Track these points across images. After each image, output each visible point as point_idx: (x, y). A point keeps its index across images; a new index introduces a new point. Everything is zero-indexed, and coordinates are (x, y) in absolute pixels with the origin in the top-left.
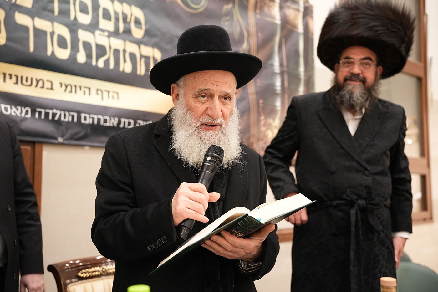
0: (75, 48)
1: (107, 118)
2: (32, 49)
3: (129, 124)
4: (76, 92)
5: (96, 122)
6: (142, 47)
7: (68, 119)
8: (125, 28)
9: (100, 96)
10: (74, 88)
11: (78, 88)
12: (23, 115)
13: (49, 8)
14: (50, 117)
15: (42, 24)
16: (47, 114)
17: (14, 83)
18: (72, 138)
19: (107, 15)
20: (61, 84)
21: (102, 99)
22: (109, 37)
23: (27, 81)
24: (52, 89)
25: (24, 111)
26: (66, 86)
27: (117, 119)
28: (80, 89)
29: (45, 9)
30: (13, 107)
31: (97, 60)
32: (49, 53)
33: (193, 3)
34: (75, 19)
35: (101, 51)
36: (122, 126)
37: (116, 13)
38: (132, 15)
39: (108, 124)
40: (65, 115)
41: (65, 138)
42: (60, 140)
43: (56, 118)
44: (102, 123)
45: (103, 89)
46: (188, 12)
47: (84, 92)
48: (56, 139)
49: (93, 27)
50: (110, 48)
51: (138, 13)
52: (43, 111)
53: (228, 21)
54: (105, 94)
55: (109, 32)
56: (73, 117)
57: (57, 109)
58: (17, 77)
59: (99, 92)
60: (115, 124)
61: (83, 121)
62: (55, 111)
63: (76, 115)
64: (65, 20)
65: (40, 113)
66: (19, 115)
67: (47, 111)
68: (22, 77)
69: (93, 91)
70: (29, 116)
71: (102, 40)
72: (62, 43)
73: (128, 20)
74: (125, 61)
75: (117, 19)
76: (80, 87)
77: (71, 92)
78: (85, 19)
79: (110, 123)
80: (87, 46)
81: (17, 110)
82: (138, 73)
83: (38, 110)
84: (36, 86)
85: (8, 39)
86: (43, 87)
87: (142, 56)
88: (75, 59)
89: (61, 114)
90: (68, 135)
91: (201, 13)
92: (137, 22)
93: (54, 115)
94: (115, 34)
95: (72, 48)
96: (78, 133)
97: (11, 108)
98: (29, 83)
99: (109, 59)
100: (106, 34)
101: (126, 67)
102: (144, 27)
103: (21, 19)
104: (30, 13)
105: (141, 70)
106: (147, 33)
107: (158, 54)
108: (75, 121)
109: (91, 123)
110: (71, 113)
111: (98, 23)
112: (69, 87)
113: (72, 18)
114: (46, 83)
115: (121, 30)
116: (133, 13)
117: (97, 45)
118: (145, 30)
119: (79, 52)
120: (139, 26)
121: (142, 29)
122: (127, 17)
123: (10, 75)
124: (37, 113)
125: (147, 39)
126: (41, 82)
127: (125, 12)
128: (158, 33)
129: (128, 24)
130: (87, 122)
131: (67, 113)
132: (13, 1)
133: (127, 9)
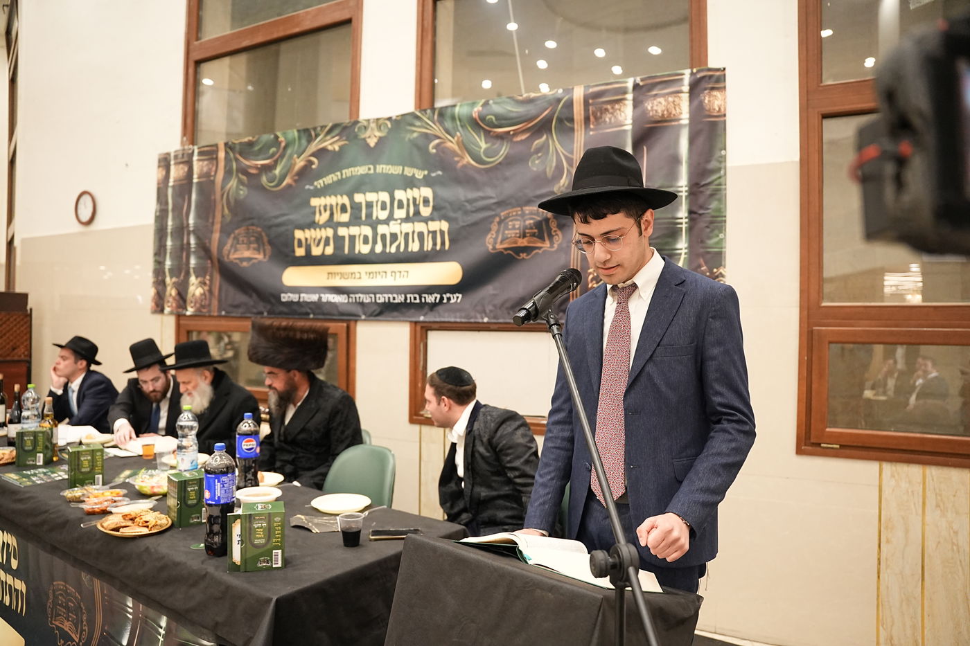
0: (375, 242)
1: (395, 296)
2: (346, 251)
3: (415, 298)
4: (377, 277)
5: (387, 301)
6: (430, 223)
7: (368, 300)
8: (414, 210)
9: (393, 278)
10: (375, 274)
12: (342, 300)
13: (359, 216)
14: (358, 300)
15: (354, 230)
17: (340, 279)
18: (371, 315)
19: (400, 206)
20: (366, 273)
21: (395, 279)
22: (401, 224)
23: (346, 275)
25: (344, 297)
26: (370, 274)
27: (403, 296)
28: (379, 275)
29: (356, 218)
30: (338, 295)
31: (391, 245)
32: (357, 251)
33: (488, 157)
34: (377, 217)
35: (394, 237)
36: (408, 301)
37: (408, 199)
38: (420, 196)
39: (396, 301)
40: (366, 297)
41: (366, 315)
42: (364, 317)
43: (361, 301)
44: (391, 300)
45: (396, 270)
46: (484, 169)
47: (382, 275)
48: (360, 316)
49: (389, 219)
50: (401, 232)
51: (427, 192)
52: (353, 296)
53: (539, 158)
54: (398, 274)
55: (401, 219)
56: (371, 297)
60: (403, 300)
61: (378, 301)
62: (360, 295)
63: (373, 296)
64: (369, 221)
66: (340, 301)
67: (355, 295)
68: (344, 273)
69: (389, 274)
70: (346, 300)
71: (394, 227)
72: (366, 241)
73: (417, 202)
74: (413, 241)
75: (408, 205)
76: (379, 273)
77: (374, 278)
78: (383, 215)
79: (398, 300)
80: (383, 237)
81: (340, 297)
82: (425, 249)
83: (350, 295)
84: (351, 278)
85: (335, 248)
86: (355, 278)
87: (429, 232)
88: (375, 251)
89: (363, 297)
90: (369, 313)
91: (500, 163)
92: (426, 201)
93: (360, 298)
94: (407, 219)
95: (372, 242)
96: (374, 311)
99: (400, 244)
100: (399, 221)
101: (414, 247)
102: (431, 204)
103: (342, 231)
104: (346, 225)
105: (428, 246)
106: (434, 208)
107: (445, 226)
108: (373, 301)
109: (383, 301)
110: (369, 295)
111: (393, 214)
112: (372, 274)
113: (374, 218)
114: (357, 274)
115: (412, 213)
116: (421, 194)
117: (390, 233)
118: (433, 206)
119: (377, 244)
120: (428, 204)
121: (430, 206)
122: (417, 200)
123: (338, 273)
124: (350, 298)
125: (435, 213)
126: (354, 274)
127: (415, 195)
128: (447, 204)
129: (418, 206)
130: (381, 301)
131: (367, 295)
132: (338, 220)
133: (416, 193)
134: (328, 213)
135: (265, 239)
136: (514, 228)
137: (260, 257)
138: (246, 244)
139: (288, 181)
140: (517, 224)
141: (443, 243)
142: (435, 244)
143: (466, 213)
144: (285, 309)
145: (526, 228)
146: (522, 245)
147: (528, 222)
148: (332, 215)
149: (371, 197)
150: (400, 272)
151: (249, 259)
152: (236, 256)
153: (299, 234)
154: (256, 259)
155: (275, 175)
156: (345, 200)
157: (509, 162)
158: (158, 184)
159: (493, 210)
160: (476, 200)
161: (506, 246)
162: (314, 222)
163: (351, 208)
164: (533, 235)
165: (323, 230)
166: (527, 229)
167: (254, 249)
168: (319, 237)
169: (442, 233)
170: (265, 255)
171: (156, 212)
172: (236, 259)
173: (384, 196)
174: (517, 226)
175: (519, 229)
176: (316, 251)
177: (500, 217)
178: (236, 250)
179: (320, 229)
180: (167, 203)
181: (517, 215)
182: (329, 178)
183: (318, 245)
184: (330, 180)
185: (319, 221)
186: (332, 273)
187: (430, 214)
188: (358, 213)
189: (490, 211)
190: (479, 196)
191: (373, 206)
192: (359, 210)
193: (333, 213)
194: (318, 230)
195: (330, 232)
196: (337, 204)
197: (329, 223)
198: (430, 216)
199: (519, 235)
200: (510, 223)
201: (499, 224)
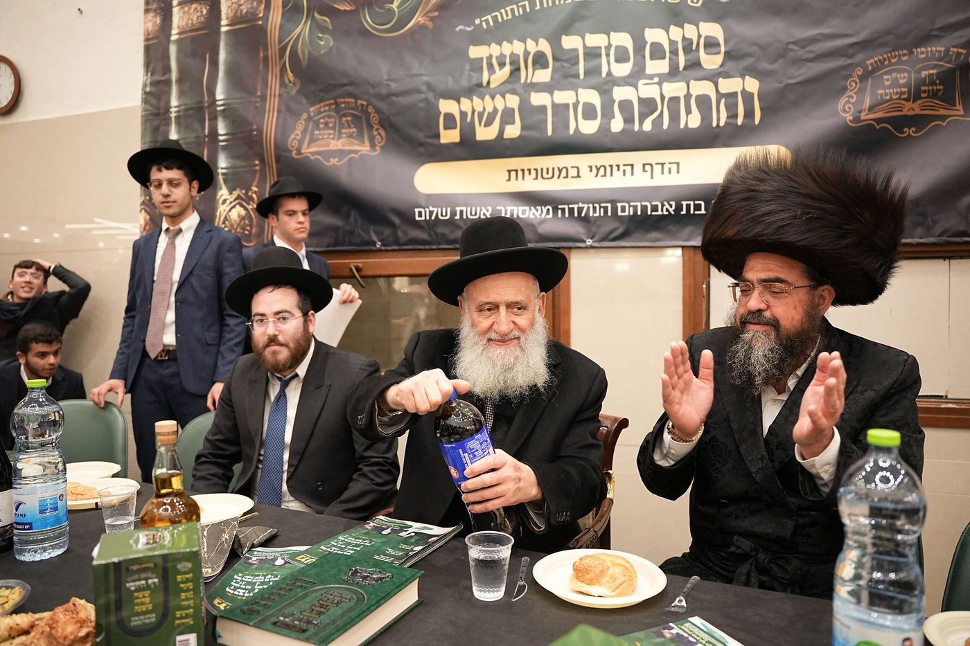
0: (608, 115)
1: (657, 203)
2: (550, 133)
3: (697, 207)
4: (612, 175)
6: (722, 81)
7: (599, 213)
8: (686, 61)
9: (648, 174)
10: (608, 169)
11: (615, 168)
12: (543, 216)
13: (572, 73)
14: (576, 215)
15: (564, 97)
16: (571, 210)
17: (534, 179)
18: (604, 239)
19: (657, 52)
20: (591, 167)
21: (652, 178)
22: (660, 84)
23: (548, 173)
24: (578, 176)
25: (545, 210)
26: (598, 169)
27: (673, 203)
28: (619, 170)
29: (566, 76)
30: (532, 208)
31: (641, 122)
32: (571, 132)
34: (609, 73)
35: (648, 106)
36: (683, 212)
37: (672, 43)
38: (700, 36)
39: (658, 212)
40: (595, 208)
41: (595, 239)
42: (589, 242)
43: (583, 215)
45: (654, 162)
47: (624, 171)
48: (584, 242)
49: (631, 80)
50: (663, 98)
51: (713, 30)
52: (566, 207)
54: (657, 169)
55: (659, 75)
56: (605, 209)
57: (583, 203)
58: (536, 170)
59: (648, 168)
60: (672, 210)
61: (620, 214)
62: (581, 205)
63: (609, 205)
64: (594, 80)
65: (563, 210)
66: (538, 217)
67: (571, 206)
68: (542, 169)
69: (638, 168)
70: (551, 215)
71: (648, 90)
72: (589, 112)
73: (694, 46)
75: (674, 52)
76: (618, 166)
77: (605, 175)
78: (622, 70)
79: (662, 211)
80: (625, 106)
81: (537, 210)
82: (714, 124)
83: (560, 207)
84: (559, 177)
85: (523, 128)
86: (567, 177)
87: (720, 95)
88: (609, 129)
89: (589, 208)
90: (599, 235)
92: (711, 45)
93: (580, 210)
94: (673, 74)
95: (603, 115)
96: (612, 231)
97: (530, 209)
98: (550, 175)
99: (660, 117)
100: (656, 80)
101: (694, 121)
102: (723, 49)
103: (538, 99)
104: (548, 88)
105: (721, 117)
106: (728, 55)
107: (752, 85)
108: (609, 214)
109: (631, 213)
110: (602, 205)
111: (643, 68)
112: (602, 169)
113: (604, 75)
114: (570, 169)
115: (682, 65)
116: (701, 33)
117: (640, 100)
118: (726, 53)
119: (614, 118)
120: (715, 50)
121: (719, 53)
122: (692, 43)
123: (529, 170)
124: (560, 211)
125: (730, 64)
126: (564, 170)
127: (687, 36)
128: (755, 48)
129: (694, 53)
130: (627, 213)
131: (597, 205)
132: (529, 81)
133: (690, 31)
134: (507, 69)
135: (375, 118)
136: (895, 83)
137: (365, 148)
138: (333, 128)
139: (418, 19)
140: (903, 78)
141: (749, 114)
142: (733, 115)
143: (798, 62)
144: (423, 235)
145: (923, 82)
146: (911, 113)
147: (924, 74)
148: (516, 71)
149: (596, 40)
150: (663, 164)
151: (341, 153)
152: (313, 149)
153: (446, 106)
154: (356, 152)
155: (391, 11)
156: (544, 46)
158: (147, 40)
159: (850, 56)
160: (812, 41)
161: (880, 115)
162: (480, 85)
163: (555, 59)
164: (934, 95)
165: (498, 97)
166: (925, 85)
167: (350, 136)
168: (489, 109)
169: (748, 97)
170: (373, 146)
171: (145, 86)
172: (313, 153)
173: (623, 39)
174: (902, 81)
175: (907, 85)
176: (485, 134)
177: (865, 68)
178: (313, 140)
179: (493, 98)
180: (167, 69)
181: (899, 62)
182: (506, 12)
183: (488, 123)
184: (507, 15)
185: (489, 83)
186: (517, 171)
187: (721, 66)
188: (570, 68)
189: (845, 58)
190: (819, 34)
191: (600, 56)
192: (572, 62)
193: (518, 69)
194: (487, 98)
195: (513, 101)
196: (527, 53)
197: (510, 87)
198: (721, 69)
199: (905, 96)
200: (885, 77)
201: (863, 78)
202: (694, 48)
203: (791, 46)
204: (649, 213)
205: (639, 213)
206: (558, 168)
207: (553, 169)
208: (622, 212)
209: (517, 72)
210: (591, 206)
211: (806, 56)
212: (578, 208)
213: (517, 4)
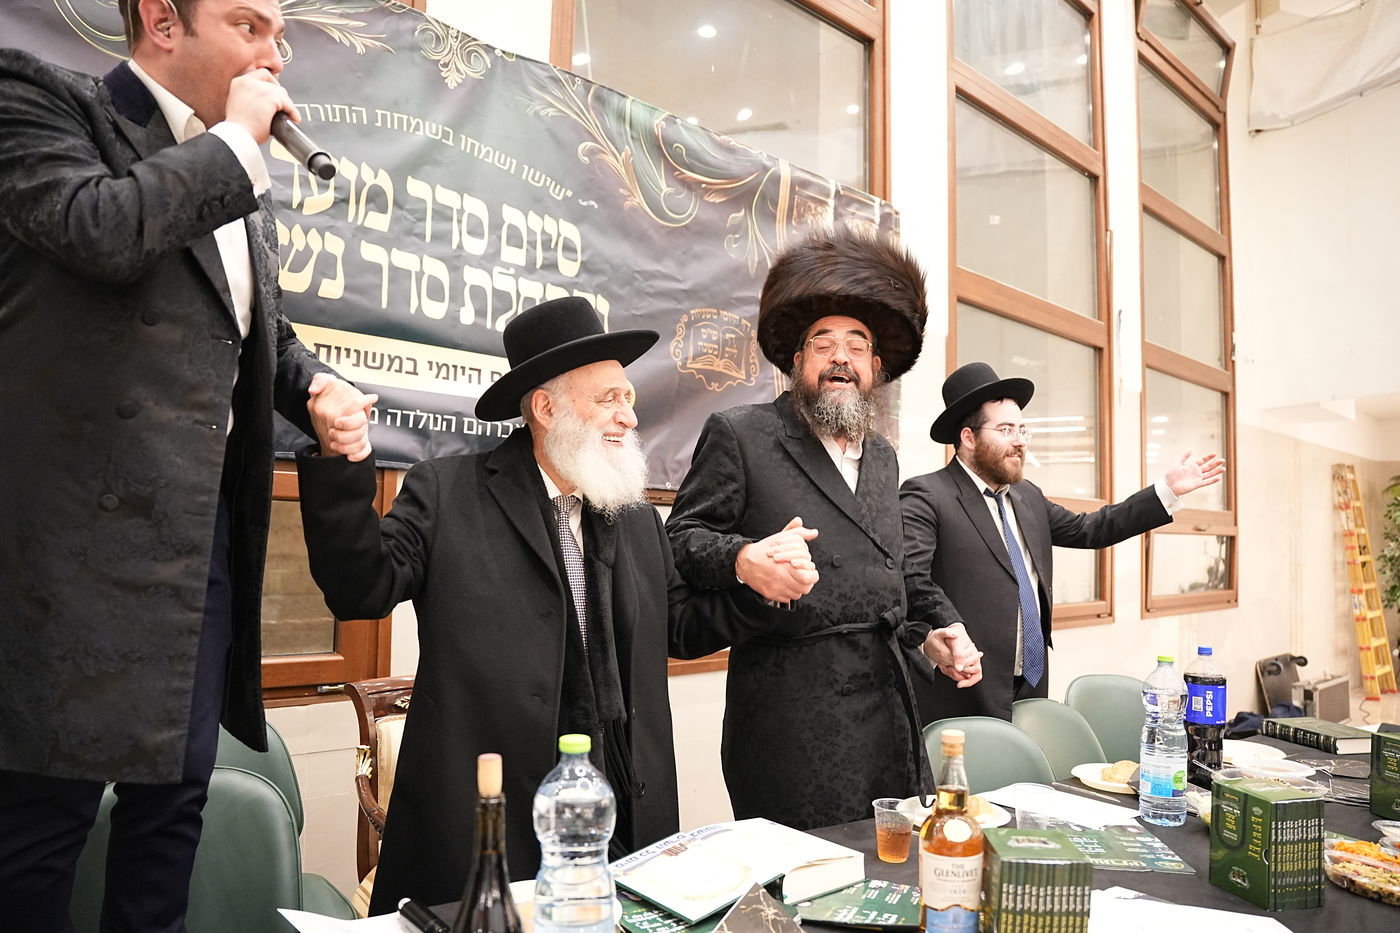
0: (456, 299)
2: (384, 306)
4: (455, 379)
7: (441, 427)
8: (544, 259)
10: (452, 370)
11: (460, 371)
13: (417, 231)
14: (411, 425)
15: (405, 260)
16: (405, 418)
17: (354, 365)
19: (515, 239)
20: (430, 363)
22: (516, 277)
23: (374, 361)
24: (415, 372)
26: (439, 368)
28: (463, 374)
29: (410, 233)
31: (494, 319)
32: (413, 311)
33: (672, 212)
34: (460, 247)
35: (503, 301)
37: (530, 231)
38: (559, 235)
40: (436, 419)
43: (420, 427)
44: (500, 433)
46: (663, 227)
47: (470, 375)
49: (490, 260)
50: (518, 295)
51: (571, 232)
52: (399, 412)
53: (736, 241)
55: (517, 267)
56: (449, 422)
57: (421, 411)
58: (358, 353)
61: (466, 431)
62: (419, 413)
63: (454, 418)
64: (442, 249)
65: (394, 416)
67: (406, 412)
68: (366, 353)
69: (485, 376)
71: (506, 284)
72: (436, 291)
73: (553, 244)
75: (532, 244)
76: (463, 368)
77: (447, 378)
78: (476, 247)
80: (477, 293)
83: (390, 410)
84: (389, 369)
85: (346, 288)
86: (400, 371)
88: (457, 319)
89: (429, 418)
91: (686, 228)
92: (569, 248)
93: (417, 419)
94: (530, 269)
95: (452, 299)
98: (377, 364)
100: (512, 271)
102: (579, 257)
103: (371, 252)
104: (385, 241)
106: (584, 266)
107: (602, 306)
108: (453, 430)
109: (480, 433)
110: (445, 417)
111: (498, 252)
112: (444, 368)
113: (454, 246)
114: (405, 362)
115: (539, 264)
116: (561, 232)
117: (495, 291)
118: (582, 262)
119: (464, 305)
120: (572, 256)
121: (576, 261)
122: (551, 240)
123: (348, 350)
124: (389, 417)
125: (584, 278)
126: (397, 361)
127: (548, 230)
128: (606, 267)
129: (552, 252)
130: (474, 432)
131: (439, 417)
132: (359, 223)
133: (550, 226)
134: (329, 195)
136: (709, 339)
140: (714, 335)
143: (642, 294)
145: (727, 343)
146: (717, 369)
147: (728, 336)
148: (341, 202)
149: (448, 197)
156: (385, 182)
157: (699, 231)
159: (679, 302)
160: (652, 276)
161: (699, 366)
162: (287, 205)
163: (396, 203)
164: (731, 357)
165: (314, 232)
166: (728, 346)
168: (299, 245)
173: (476, 207)
174: (714, 338)
175: (717, 342)
177: (689, 316)
181: (711, 319)
182: (333, 110)
183: (296, 268)
184: (334, 117)
185: (301, 205)
186: (329, 347)
187: (577, 276)
188: (414, 223)
189: (675, 302)
190: (658, 271)
191: (450, 219)
192: (417, 215)
193: (346, 201)
194: (297, 229)
195: (336, 245)
196: (360, 184)
197: (331, 223)
198: (576, 280)
199: (716, 353)
200: (703, 330)
201: (689, 325)
202: (553, 246)
203: (637, 276)
204: (499, 435)
205: (488, 434)
206: (389, 356)
207: (382, 355)
208: (468, 430)
209: (343, 205)
210: (432, 416)
211: (648, 290)
212: (415, 416)
213: (350, 106)
